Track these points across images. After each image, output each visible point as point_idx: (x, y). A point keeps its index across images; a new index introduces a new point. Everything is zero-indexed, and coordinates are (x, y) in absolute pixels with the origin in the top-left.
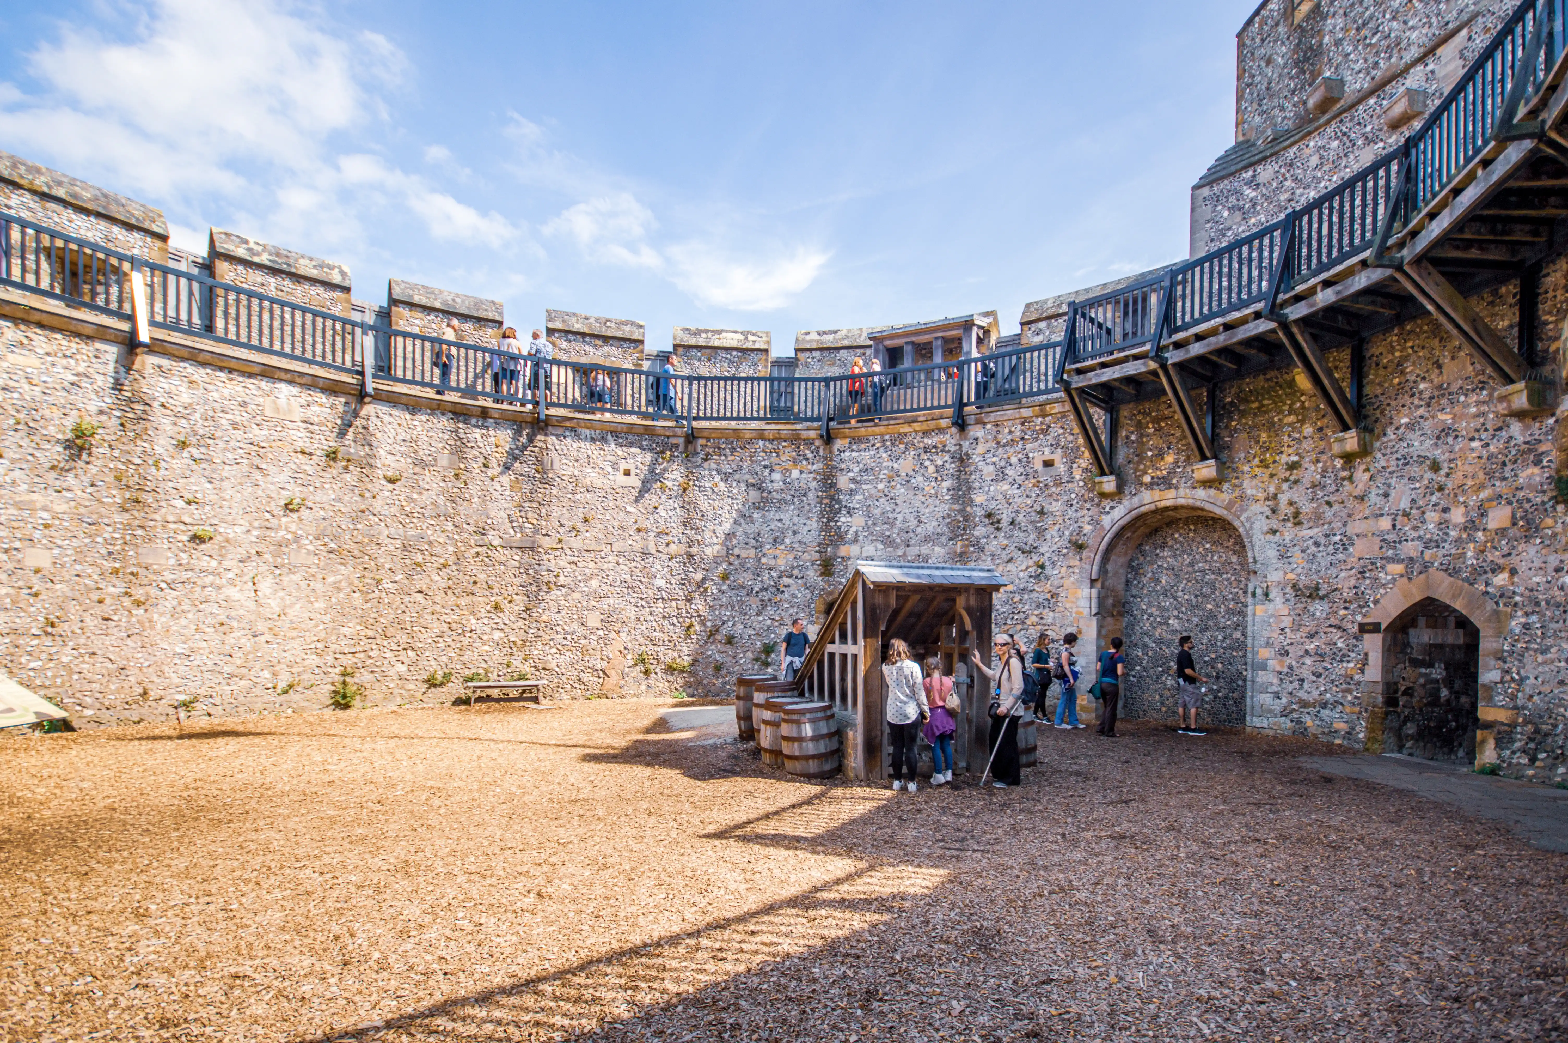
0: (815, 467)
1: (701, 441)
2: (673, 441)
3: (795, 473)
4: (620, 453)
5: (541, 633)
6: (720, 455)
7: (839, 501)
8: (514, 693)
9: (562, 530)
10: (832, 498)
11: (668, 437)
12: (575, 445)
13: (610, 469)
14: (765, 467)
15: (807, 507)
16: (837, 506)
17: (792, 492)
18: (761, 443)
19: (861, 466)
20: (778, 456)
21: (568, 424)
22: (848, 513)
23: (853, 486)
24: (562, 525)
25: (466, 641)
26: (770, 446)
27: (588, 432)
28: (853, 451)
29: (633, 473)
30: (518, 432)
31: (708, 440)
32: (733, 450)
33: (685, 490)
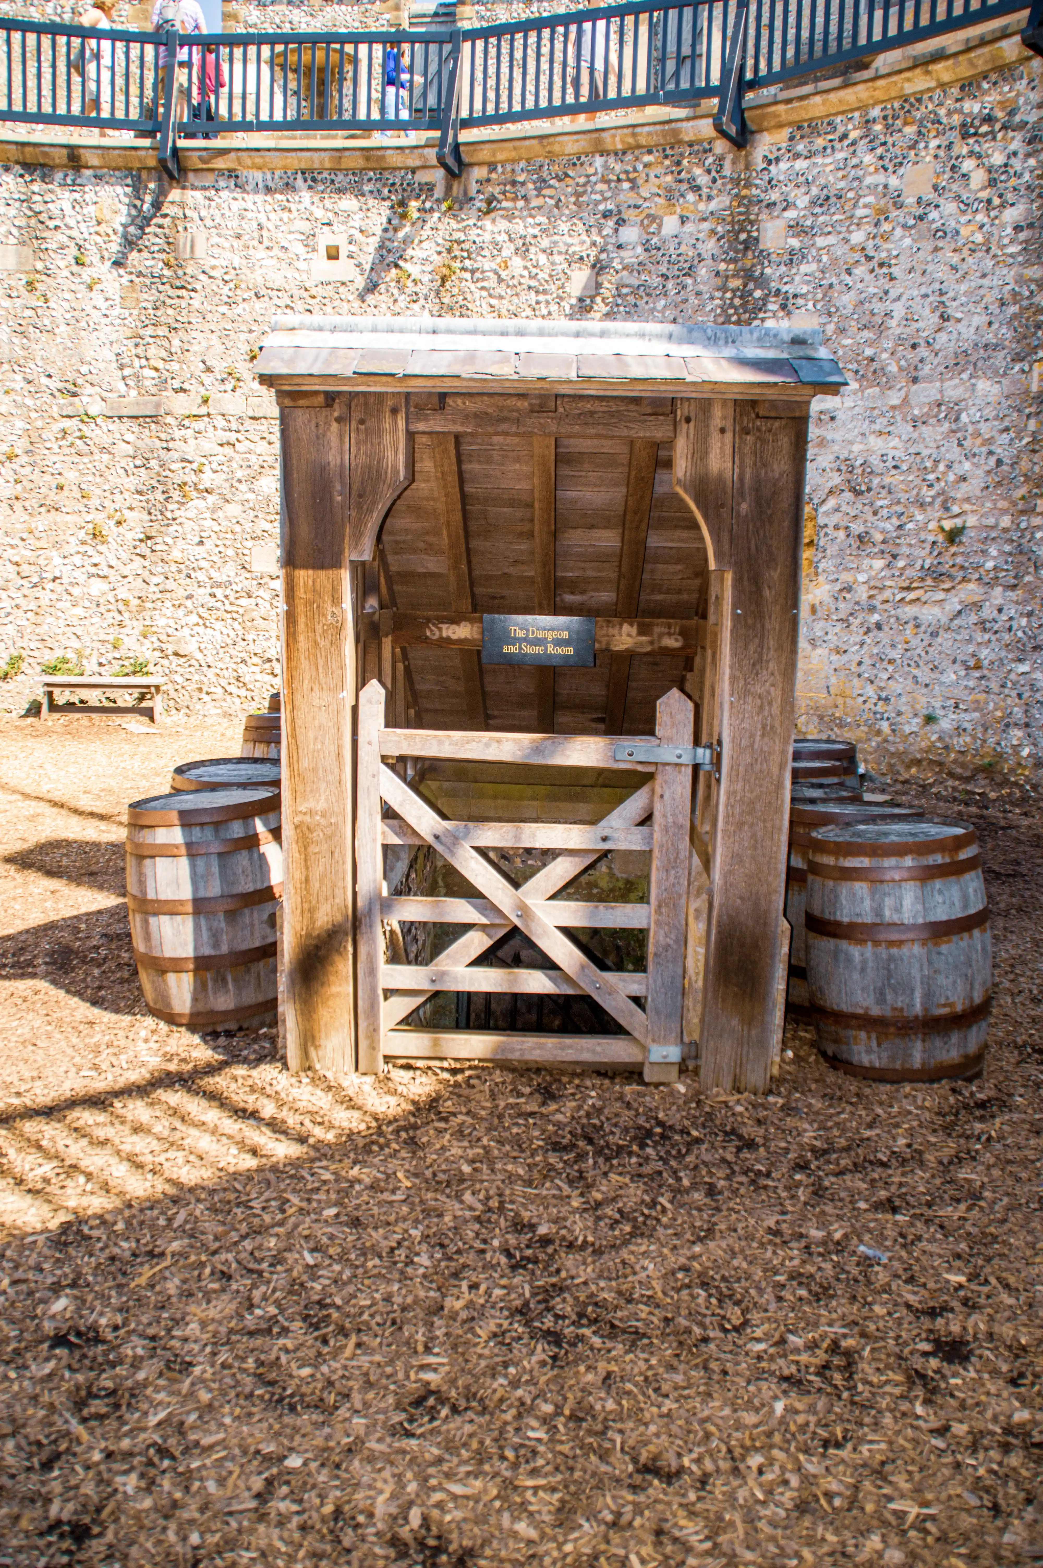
0: (713, 206)
1: (479, 173)
2: (423, 177)
3: (670, 225)
4: (319, 213)
5: (170, 585)
6: (515, 199)
7: (762, 282)
8: (126, 699)
9: (207, 379)
10: (748, 275)
11: (413, 171)
12: (235, 206)
13: (300, 249)
14: (606, 215)
15: (693, 301)
16: (758, 294)
17: (663, 269)
18: (599, 161)
19: (815, 191)
20: (634, 187)
21: (220, 163)
22: (784, 307)
23: (795, 243)
24: (209, 370)
25: (45, 597)
26: (618, 167)
27: (258, 176)
28: (797, 156)
29: (343, 254)
30: (138, 190)
31: (492, 166)
32: (542, 184)
33: (444, 280)
